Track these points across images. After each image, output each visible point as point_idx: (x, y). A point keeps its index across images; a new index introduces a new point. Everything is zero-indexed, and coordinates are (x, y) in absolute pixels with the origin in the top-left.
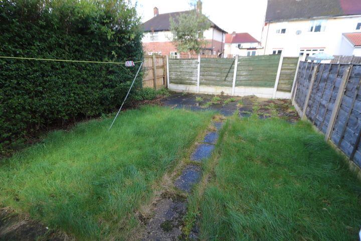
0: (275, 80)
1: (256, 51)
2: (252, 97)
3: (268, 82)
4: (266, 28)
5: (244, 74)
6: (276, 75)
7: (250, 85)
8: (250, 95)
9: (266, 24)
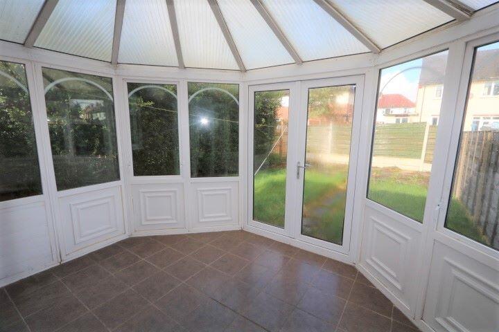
0: (421, 149)
1: (408, 118)
2: (394, 168)
3: (413, 152)
4: (422, 90)
5: (384, 142)
6: (422, 145)
7: (391, 155)
8: (391, 166)
9: (420, 87)
